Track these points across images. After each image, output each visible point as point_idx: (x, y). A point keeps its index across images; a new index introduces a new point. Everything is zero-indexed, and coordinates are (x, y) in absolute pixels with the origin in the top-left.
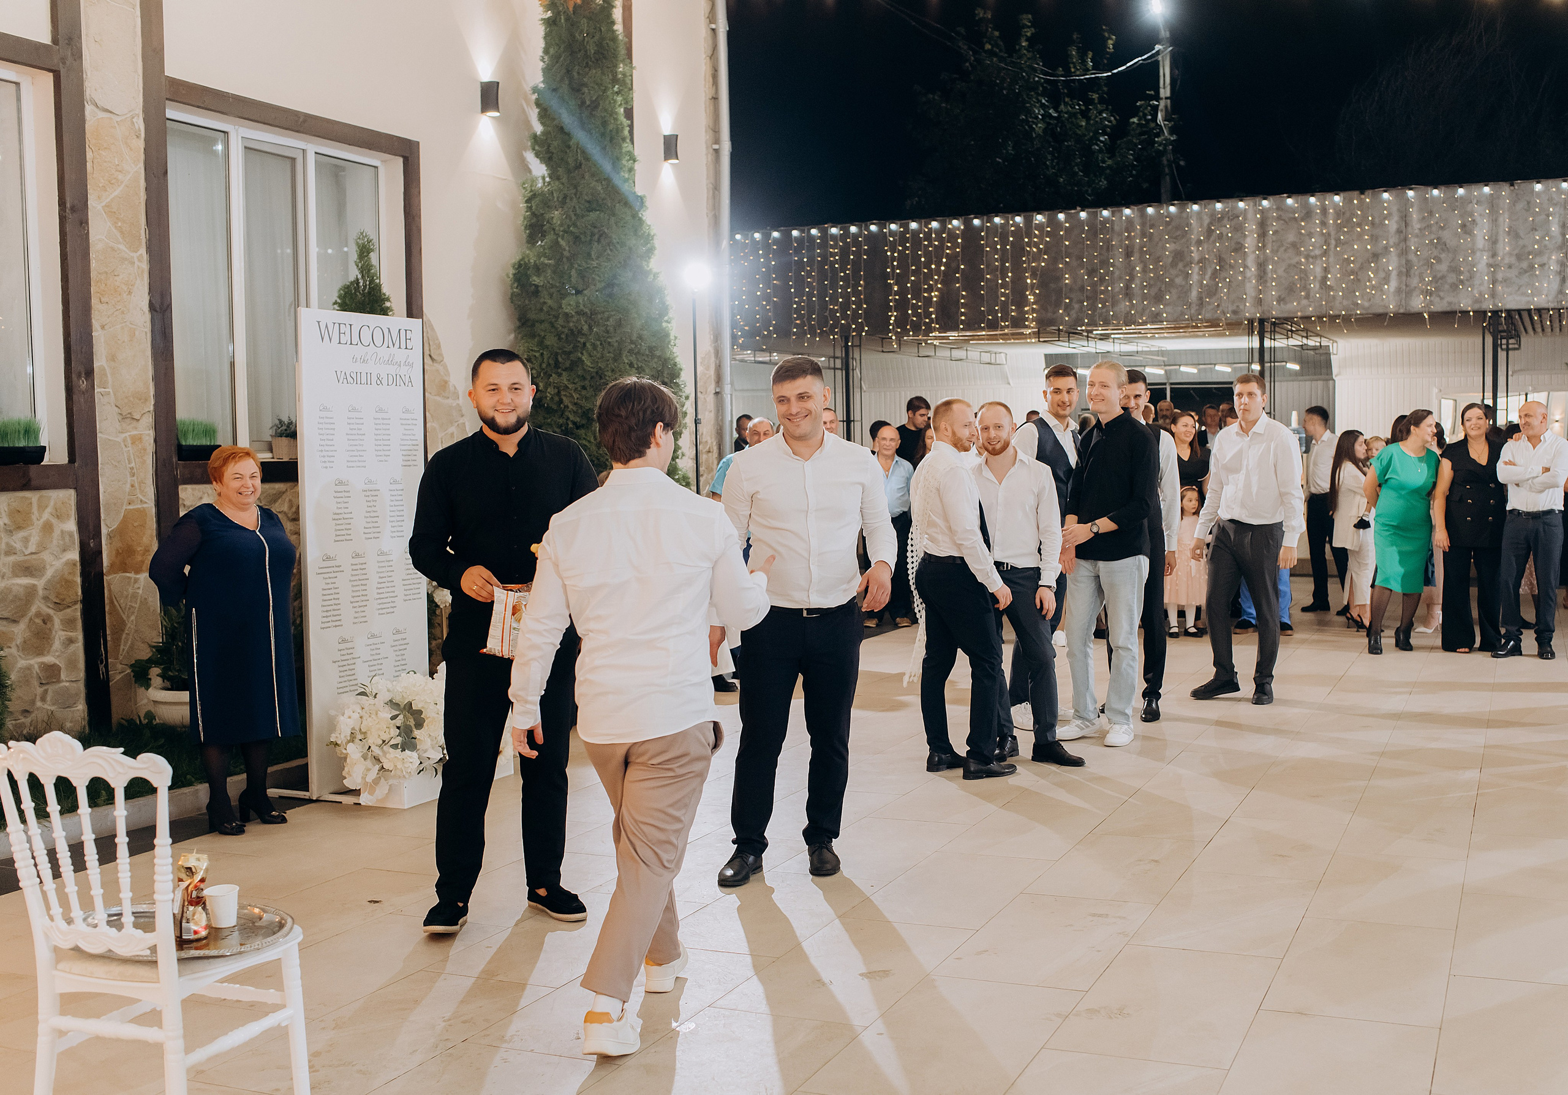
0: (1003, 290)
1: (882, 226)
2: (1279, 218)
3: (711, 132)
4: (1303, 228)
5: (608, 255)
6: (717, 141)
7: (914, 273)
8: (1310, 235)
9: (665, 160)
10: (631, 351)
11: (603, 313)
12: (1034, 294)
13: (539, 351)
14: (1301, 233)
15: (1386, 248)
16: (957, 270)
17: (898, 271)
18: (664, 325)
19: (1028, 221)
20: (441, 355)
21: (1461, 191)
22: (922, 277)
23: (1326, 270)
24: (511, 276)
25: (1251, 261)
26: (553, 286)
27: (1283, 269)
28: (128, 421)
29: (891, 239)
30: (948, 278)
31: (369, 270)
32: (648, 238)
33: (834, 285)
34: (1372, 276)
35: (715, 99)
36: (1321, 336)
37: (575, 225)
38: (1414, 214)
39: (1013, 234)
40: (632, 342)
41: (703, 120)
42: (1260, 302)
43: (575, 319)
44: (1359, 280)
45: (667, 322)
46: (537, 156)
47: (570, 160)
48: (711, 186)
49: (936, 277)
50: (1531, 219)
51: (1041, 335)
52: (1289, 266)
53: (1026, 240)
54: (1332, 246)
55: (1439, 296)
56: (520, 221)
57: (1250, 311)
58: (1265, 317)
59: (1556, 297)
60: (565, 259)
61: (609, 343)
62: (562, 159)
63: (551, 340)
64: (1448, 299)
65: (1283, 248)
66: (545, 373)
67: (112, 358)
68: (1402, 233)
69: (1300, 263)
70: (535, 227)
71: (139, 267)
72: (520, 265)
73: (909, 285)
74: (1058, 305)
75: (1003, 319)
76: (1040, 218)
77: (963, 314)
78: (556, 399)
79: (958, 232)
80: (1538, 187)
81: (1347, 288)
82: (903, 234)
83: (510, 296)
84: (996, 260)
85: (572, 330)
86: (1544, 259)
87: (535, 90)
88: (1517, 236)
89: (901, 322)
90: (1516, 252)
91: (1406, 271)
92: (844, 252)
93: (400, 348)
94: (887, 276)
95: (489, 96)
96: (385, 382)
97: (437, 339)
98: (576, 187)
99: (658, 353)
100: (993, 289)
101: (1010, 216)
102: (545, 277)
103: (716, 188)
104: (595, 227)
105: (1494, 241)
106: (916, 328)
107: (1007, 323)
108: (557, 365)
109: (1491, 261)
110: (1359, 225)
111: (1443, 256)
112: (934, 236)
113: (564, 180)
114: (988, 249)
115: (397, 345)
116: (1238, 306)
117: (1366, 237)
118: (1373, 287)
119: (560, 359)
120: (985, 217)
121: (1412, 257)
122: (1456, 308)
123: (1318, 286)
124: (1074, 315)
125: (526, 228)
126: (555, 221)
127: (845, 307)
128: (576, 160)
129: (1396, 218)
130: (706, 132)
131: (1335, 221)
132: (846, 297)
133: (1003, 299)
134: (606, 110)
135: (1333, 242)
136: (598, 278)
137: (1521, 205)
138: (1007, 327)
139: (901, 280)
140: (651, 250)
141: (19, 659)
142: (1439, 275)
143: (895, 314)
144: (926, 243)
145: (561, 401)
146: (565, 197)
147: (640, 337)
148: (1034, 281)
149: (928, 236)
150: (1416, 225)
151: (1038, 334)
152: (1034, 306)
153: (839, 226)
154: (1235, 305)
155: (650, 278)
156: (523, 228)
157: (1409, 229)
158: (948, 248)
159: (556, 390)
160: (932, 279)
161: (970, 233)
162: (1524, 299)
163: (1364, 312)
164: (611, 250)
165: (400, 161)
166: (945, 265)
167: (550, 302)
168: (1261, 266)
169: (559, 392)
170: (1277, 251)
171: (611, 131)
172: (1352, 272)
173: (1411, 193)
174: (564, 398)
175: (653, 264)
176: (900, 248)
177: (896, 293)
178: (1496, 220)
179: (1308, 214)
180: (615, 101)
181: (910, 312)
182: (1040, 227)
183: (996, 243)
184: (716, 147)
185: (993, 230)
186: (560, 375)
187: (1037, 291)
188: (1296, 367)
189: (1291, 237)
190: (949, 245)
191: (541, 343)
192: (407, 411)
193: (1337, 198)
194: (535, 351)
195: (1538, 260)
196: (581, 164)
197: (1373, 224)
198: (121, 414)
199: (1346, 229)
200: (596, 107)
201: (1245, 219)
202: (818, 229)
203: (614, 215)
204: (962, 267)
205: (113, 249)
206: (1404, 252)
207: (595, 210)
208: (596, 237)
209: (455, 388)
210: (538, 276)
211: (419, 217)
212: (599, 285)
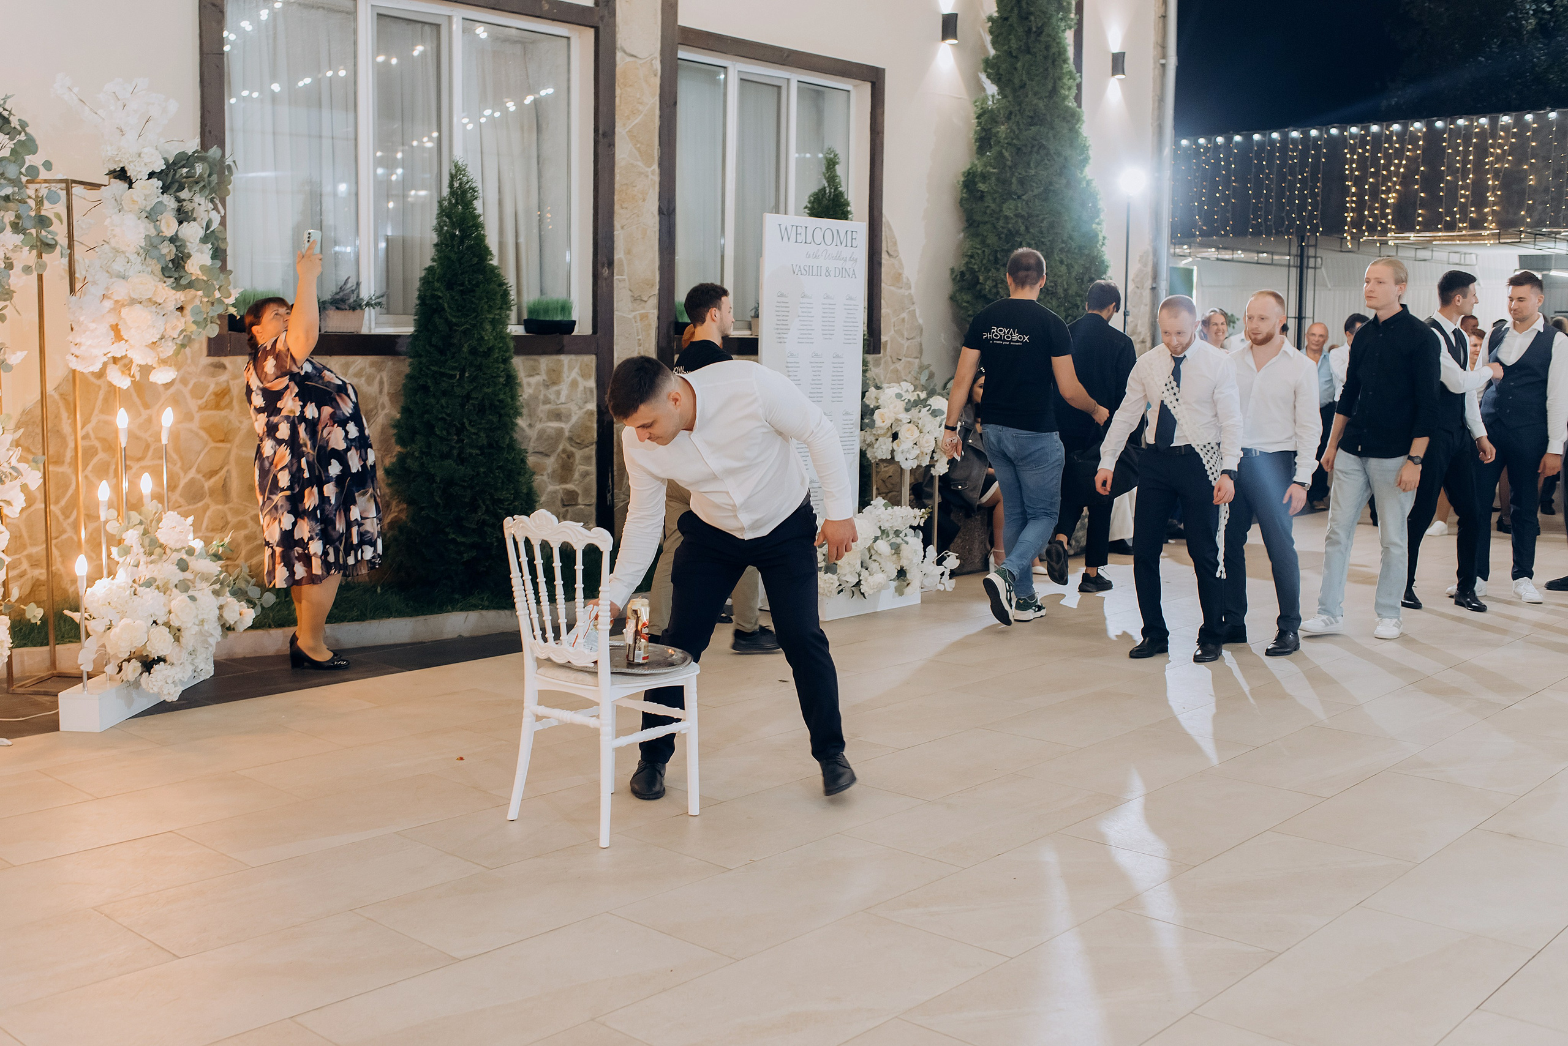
0: (1463, 192)
1: (1343, 129)
3: (1159, 49)
5: (1046, 164)
6: (1164, 56)
7: (1373, 175)
9: (1113, 74)
10: (1061, 250)
11: (1038, 216)
12: (1495, 195)
13: (980, 249)
16: (1417, 172)
17: (1356, 173)
18: (1094, 226)
19: (1494, 123)
20: (896, 251)
22: (1380, 179)
24: (961, 183)
26: (996, 192)
28: (638, 302)
29: (1352, 142)
30: (1406, 180)
31: (834, 180)
32: (1084, 149)
33: (1292, 188)
35: (1164, 17)
37: (1018, 138)
39: (1477, 135)
40: (1063, 242)
41: (1151, 37)
43: (1014, 221)
45: (1098, 224)
46: (988, 77)
47: (1016, 81)
48: (1157, 98)
49: (1395, 179)
51: (1502, 237)
53: (1490, 141)
56: (972, 135)
60: (1007, 169)
61: (1043, 242)
62: (1009, 80)
63: (992, 240)
66: (985, 268)
67: (628, 252)
70: (984, 140)
71: (651, 179)
72: (969, 173)
73: (1367, 187)
74: (1520, 206)
75: (1461, 221)
76: (1505, 119)
77: (1420, 215)
78: (994, 290)
79: (1419, 134)
82: (1363, 137)
83: (959, 200)
84: (1458, 162)
85: (1009, 230)
87: (990, 19)
89: (1357, 223)
92: (1304, 154)
93: (847, 246)
94: (1345, 178)
95: (949, 26)
96: (832, 274)
97: (894, 238)
98: (1020, 104)
99: (1086, 252)
100: (1453, 189)
101: (1475, 117)
102: (990, 184)
103: (1161, 100)
104: (1036, 140)
106: (1372, 229)
107: (1465, 225)
108: (996, 261)
112: (1395, 138)
113: (1010, 98)
114: (1450, 151)
115: (844, 244)
119: (999, 256)
120: (1449, 119)
124: (1537, 217)
125: (976, 142)
126: (1000, 134)
127: (1302, 207)
128: (1021, 80)
130: (1154, 48)
132: (1303, 198)
133: (1462, 200)
134: (1049, 36)
136: (1034, 185)
138: (1465, 228)
139: (1359, 182)
140: (1086, 160)
141: (548, 484)
143: (1351, 214)
144: (1386, 145)
145: (998, 293)
146: (1011, 113)
147: (1071, 238)
148: (1497, 183)
149: (1389, 139)
151: (1499, 236)
152: (1495, 208)
153: (1300, 130)
155: (1084, 184)
156: (973, 141)
158: (1409, 150)
159: (994, 283)
160: (1390, 181)
161: (1433, 136)
164: (1049, 160)
165: (867, 87)
166: (1405, 167)
167: (993, 206)
169: (996, 286)
171: (1054, 54)
174: (1000, 290)
175: (1089, 172)
176: (1360, 151)
177: (1354, 195)
180: (1059, 26)
181: (1366, 213)
182: (1505, 128)
183: (1459, 145)
184: (1163, 61)
185: (1457, 133)
186: (998, 270)
187: (1499, 193)
190: (1410, 147)
191: (983, 242)
192: (850, 298)
194: (978, 249)
196: (1025, 84)
198: (633, 296)
200: (1041, 33)
202: (1280, 133)
203: (1053, 128)
204: (1422, 168)
205: (633, 165)
207: (1036, 124)
208: (1035, 149)
209: (908, 279)
210: (984, 183)
211: (883, 133)
212: (1036, 192)
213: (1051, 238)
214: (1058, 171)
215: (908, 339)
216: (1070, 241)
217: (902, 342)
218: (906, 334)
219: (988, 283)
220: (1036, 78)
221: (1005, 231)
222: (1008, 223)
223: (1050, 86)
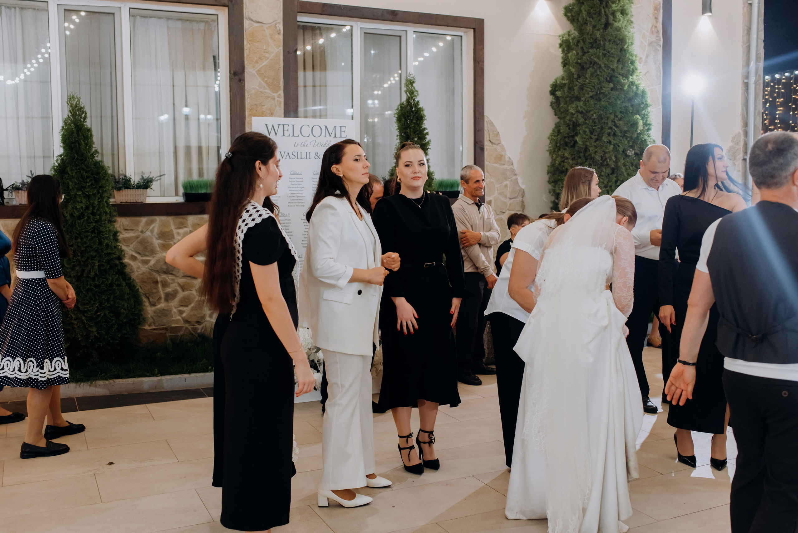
5: (598, 75)
10: (609, 134)
24: (550, 92)
26: (568, 97)
37: (581, 59)
43: (575, 116)
46: (568, 19)
47: (580, 19)
60: (574, 80)
66: (558, 149)
70: (565, 63)
71: (278, 101)
72: (553, 85)
85: (574, 123)
93: (335, 137)
97: (496, 131)
119: (567, 140)
128: (584, 18)
146: (578, 42)
147: (617, 126)
159: (563, 159)
164: (600, 72)
167: (565, 106)
184: (750, 2)
196: (586, 20)
205: (261, 92)
207: (594, 48)
208: (592, 65)
209: (510, 158)
210: (560, 90)
211: (483, 62)
212: (591, 94)
213: (600, 126)
214: (608, 79)
215: (510, 199)
216: (614, 127)
217: (505, 201)
218: (508, 196)
219: (558, 159)
220: (594, 16)
221: (572, 123)
222: (572, 118)
223: (603, 20)
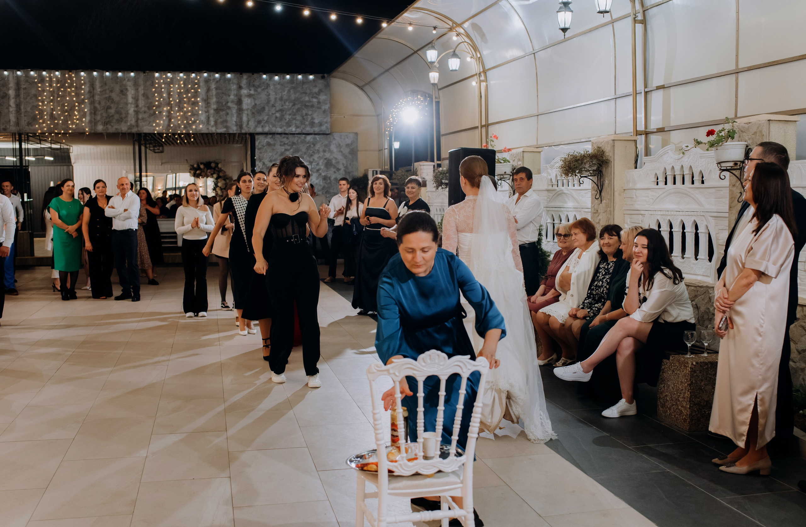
2: (27, 81)
4: (40, 87)
8: (44, 91)
14: (39, 90)
15: (84, 100)
21: (120, 74)
23: (53, 110)
25: (12, 103)
27: (30, 108)
34: (77, 113)
36: (61, 143)
38: (98, 84)
42: (17, 124)
44: (70, 115)
50: (154, 90)
52: (33, 106)
54: (56, 97)
55: (111, 125)
57: (13, 129)
58: (21, 132)
59: (167, 128)
64: (116, 127)
65: (30, 97)
68: (92, 93)
69: (39, 106)
80: (157, 75)
81: (64, 119)
86: (161, 109)
88: (147, 98)
90: (147, 105)
91: (94, 112)
105: (136, 99)
109: (136, 109)
110: (69, 87)
111: (112, 105)
116: (6, 126)
117: (73, 94)
118: (77, 119)
121: (97, 105)
122: (120, 131)
123: (49, 117)
129: (88, 85)
131: (57, 84)
135: (56, 96)
137: (149, 83)
142: (111, 115)
150: (98, 89)
154: (4, 125)
157: (95, 91)
162: (152, 128)
163: (74, 132)
168: (18, 106)
170: (26, 98)
172: (66, 111)
173: (95, 73)
178: (137, 89)
179: (42, 80)
188: (52, 159)
189: (33, 92)
193: (57, 73)
195: (158, 109)
197: (76, 87)
199: (62, 89)
201: (8, 80)
206: (92, 103)
